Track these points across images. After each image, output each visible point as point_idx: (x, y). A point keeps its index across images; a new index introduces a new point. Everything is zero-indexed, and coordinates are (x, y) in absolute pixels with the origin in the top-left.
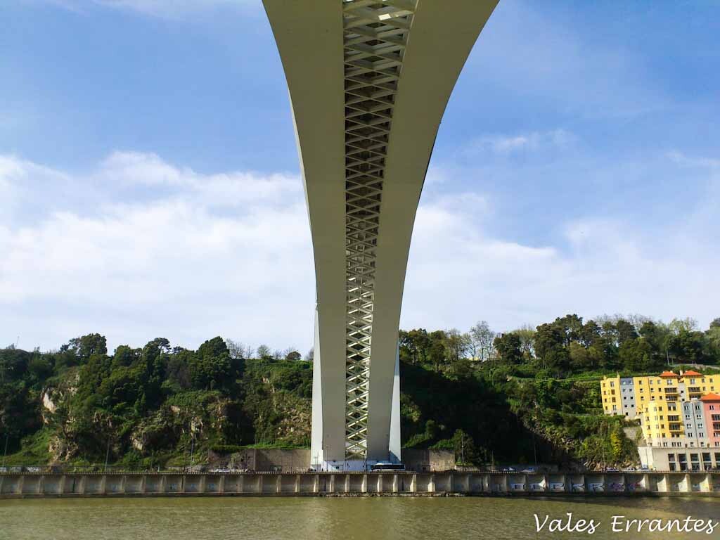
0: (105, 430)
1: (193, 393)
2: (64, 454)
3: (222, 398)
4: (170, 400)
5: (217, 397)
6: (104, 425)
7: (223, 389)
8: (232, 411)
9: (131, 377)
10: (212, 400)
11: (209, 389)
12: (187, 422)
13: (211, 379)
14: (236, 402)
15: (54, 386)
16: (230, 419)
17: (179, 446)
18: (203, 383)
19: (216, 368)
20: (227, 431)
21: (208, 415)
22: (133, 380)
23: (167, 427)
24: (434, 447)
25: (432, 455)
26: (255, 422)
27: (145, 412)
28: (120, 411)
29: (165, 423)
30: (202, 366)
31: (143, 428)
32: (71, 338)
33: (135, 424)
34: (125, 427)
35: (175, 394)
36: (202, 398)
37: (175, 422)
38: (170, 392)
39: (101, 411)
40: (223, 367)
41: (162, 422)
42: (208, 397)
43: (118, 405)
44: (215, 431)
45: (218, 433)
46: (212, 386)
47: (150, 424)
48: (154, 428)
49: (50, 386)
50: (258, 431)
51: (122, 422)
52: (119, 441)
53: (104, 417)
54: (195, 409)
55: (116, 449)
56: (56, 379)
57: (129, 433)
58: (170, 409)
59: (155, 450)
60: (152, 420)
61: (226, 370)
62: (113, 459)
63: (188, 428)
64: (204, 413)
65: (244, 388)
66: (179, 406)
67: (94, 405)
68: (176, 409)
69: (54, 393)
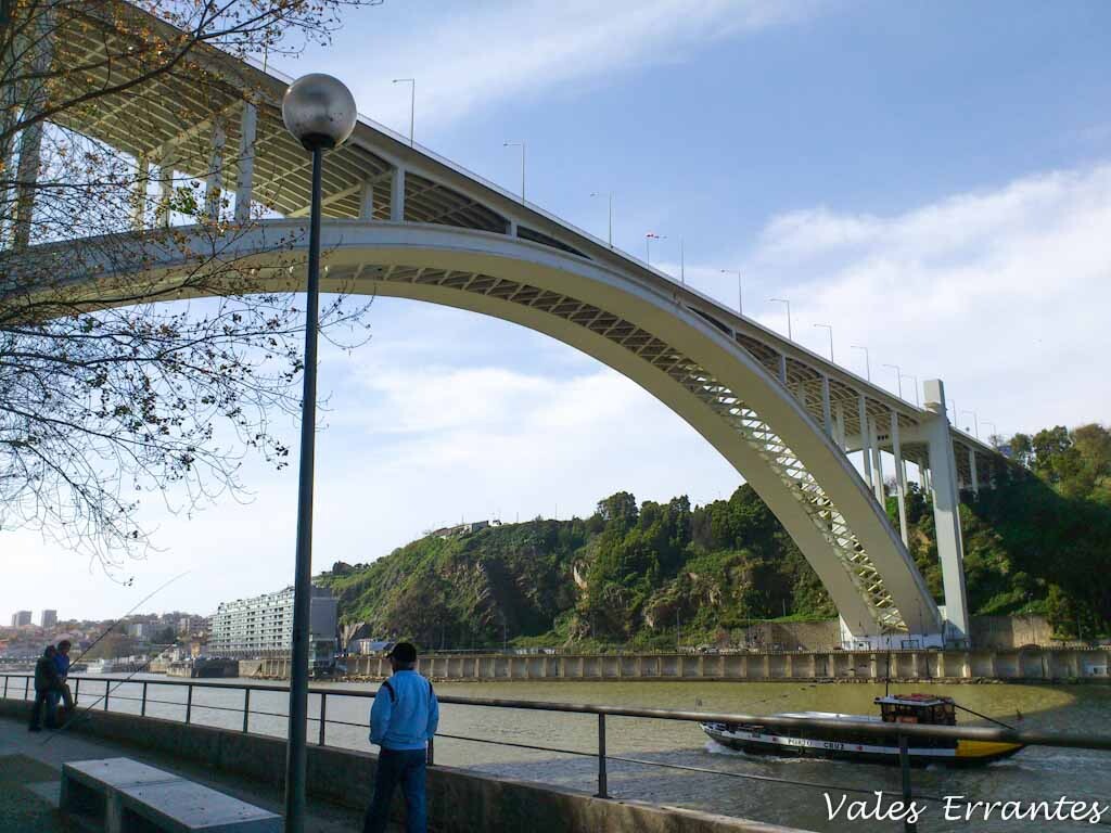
0: (616, 607)
1: (715, 555)
2: (578, 634)
3: (749, 559)
4: (689, 566)
5: (744, 559)
6: (615, 600)
7: (754, 547)
8: (759, 576)
9: (642, 541)
10: (737, 562)
11: (735, 548)
12: (705, 591)
13: (735, 535)
14: (769, 563)
15: (582, 558)
16: (755, 586)
17: (696, 621)
18: (728, 541)
19: (745, 520)
20: (749, 600)
21: (730, 582)
22: (644, 545)
23: (681, 598)
24: (1019, 612)
25: (1016, 623)
26: (794, 588)
27: (658, 583)
28: (631, 583)
29: (679, 594)
30: (727, 520)
31: (654, 602)
32: (599, 501)
33: (647, 597)
34: (636, 600)
35: (696, 557)
36: (725, 560)
37: (691, 593)
38: (691, 555)
39: (610, 584)
40: (756, 519)
41: (677, 592)
42: (732, 559)
43: (629, 577)
44: (735, 601)
45: (739, 604)
46: (738, 544)
47: (663, 596)
48: (664, 601)
49: (577, 559)
50: (796, 599)
51: (632, 595)
52: (631, 618)
53: (613, 591)
54: (714, 575)
55: (627, 627)
56: (583, 549)
57: (640, 606)
58: (688, 575)
59: (667, 626)
60: (665, 591)
61: (760, 521)
62: (623, 638)
63: (706, 599)
64: (726, 580)
65: (784, 543)
66: (697, 573)
67: (606, 577)
68: (694, 576)
69: (582, 565)
